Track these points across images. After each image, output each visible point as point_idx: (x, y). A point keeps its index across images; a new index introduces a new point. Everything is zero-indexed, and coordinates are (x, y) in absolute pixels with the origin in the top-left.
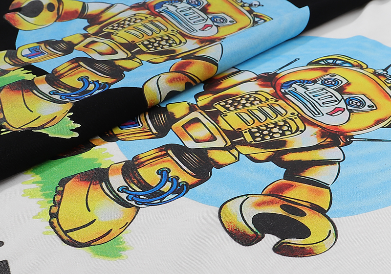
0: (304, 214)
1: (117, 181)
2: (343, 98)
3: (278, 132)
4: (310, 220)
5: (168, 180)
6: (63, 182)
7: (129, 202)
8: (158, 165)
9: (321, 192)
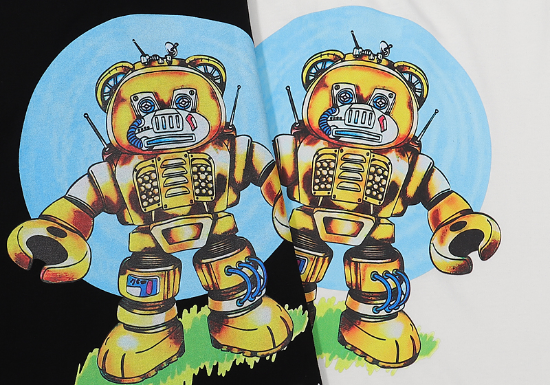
0: (465, 223)
1: (364, 309)
2: (371, 106)
3: (381, 179)
4: (473, 223)
5: (386, 279)
6: (342, 341)
7: (391, 313)
8: (366, 276)
9: (453, 199)
